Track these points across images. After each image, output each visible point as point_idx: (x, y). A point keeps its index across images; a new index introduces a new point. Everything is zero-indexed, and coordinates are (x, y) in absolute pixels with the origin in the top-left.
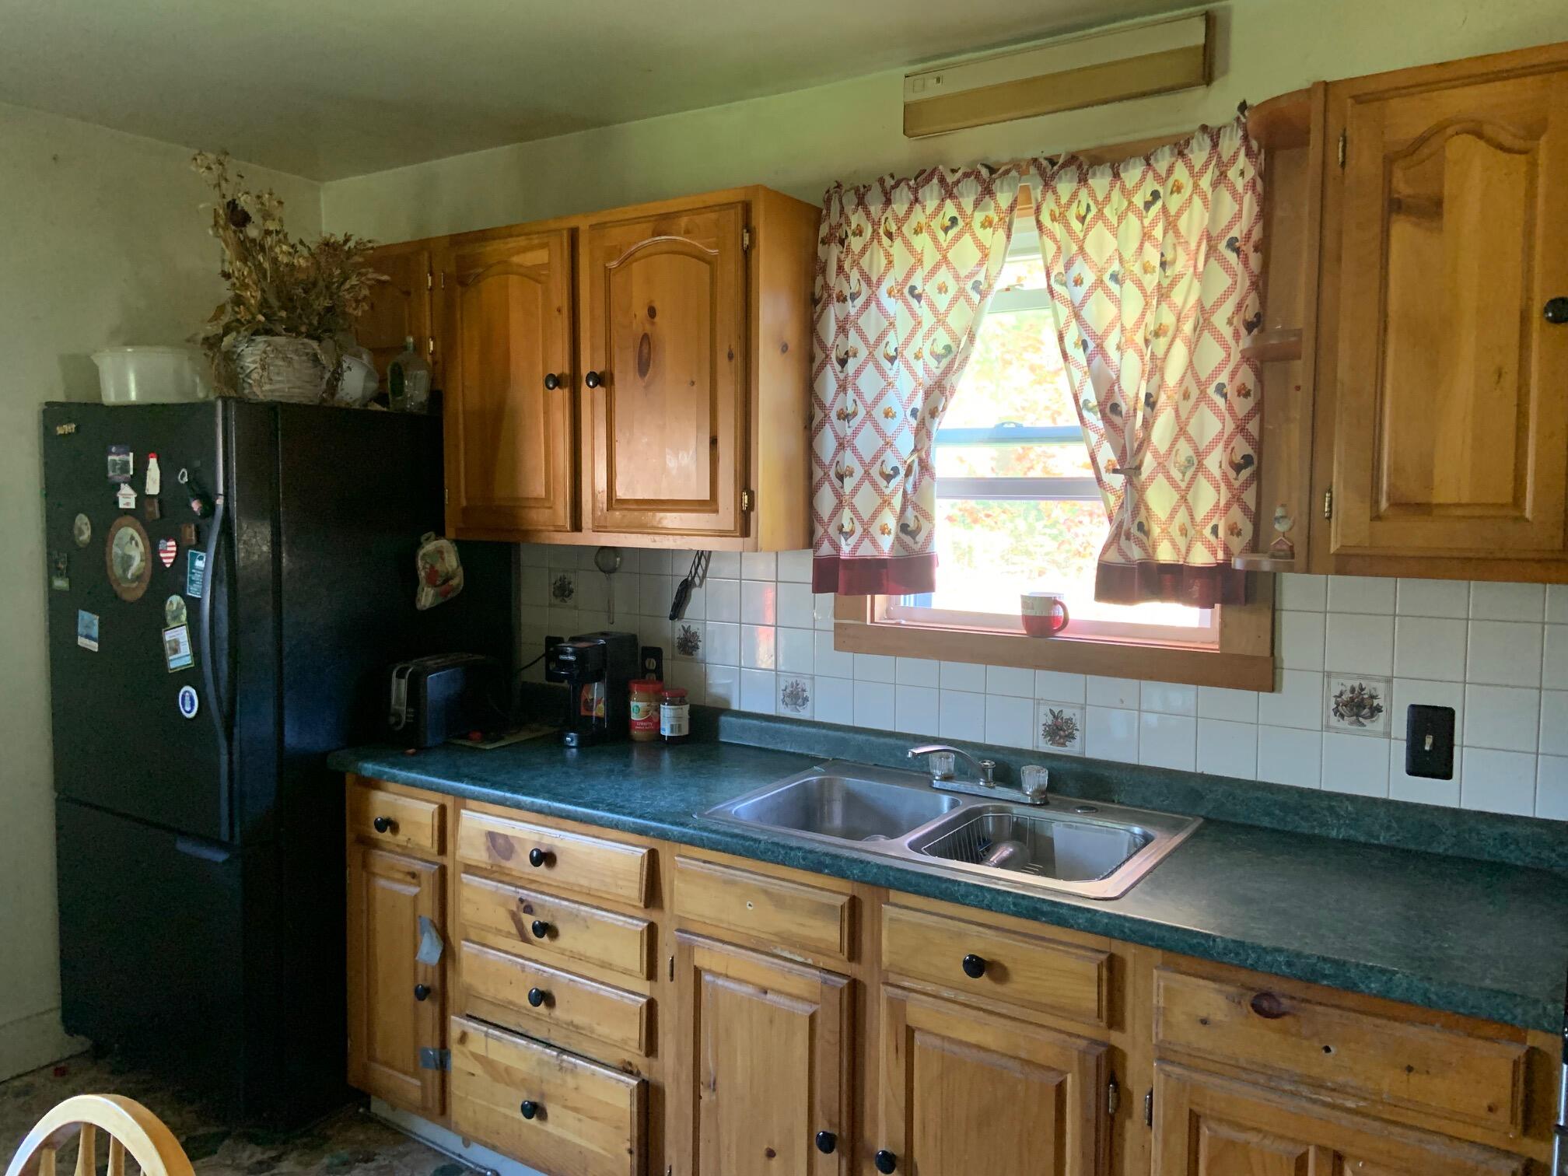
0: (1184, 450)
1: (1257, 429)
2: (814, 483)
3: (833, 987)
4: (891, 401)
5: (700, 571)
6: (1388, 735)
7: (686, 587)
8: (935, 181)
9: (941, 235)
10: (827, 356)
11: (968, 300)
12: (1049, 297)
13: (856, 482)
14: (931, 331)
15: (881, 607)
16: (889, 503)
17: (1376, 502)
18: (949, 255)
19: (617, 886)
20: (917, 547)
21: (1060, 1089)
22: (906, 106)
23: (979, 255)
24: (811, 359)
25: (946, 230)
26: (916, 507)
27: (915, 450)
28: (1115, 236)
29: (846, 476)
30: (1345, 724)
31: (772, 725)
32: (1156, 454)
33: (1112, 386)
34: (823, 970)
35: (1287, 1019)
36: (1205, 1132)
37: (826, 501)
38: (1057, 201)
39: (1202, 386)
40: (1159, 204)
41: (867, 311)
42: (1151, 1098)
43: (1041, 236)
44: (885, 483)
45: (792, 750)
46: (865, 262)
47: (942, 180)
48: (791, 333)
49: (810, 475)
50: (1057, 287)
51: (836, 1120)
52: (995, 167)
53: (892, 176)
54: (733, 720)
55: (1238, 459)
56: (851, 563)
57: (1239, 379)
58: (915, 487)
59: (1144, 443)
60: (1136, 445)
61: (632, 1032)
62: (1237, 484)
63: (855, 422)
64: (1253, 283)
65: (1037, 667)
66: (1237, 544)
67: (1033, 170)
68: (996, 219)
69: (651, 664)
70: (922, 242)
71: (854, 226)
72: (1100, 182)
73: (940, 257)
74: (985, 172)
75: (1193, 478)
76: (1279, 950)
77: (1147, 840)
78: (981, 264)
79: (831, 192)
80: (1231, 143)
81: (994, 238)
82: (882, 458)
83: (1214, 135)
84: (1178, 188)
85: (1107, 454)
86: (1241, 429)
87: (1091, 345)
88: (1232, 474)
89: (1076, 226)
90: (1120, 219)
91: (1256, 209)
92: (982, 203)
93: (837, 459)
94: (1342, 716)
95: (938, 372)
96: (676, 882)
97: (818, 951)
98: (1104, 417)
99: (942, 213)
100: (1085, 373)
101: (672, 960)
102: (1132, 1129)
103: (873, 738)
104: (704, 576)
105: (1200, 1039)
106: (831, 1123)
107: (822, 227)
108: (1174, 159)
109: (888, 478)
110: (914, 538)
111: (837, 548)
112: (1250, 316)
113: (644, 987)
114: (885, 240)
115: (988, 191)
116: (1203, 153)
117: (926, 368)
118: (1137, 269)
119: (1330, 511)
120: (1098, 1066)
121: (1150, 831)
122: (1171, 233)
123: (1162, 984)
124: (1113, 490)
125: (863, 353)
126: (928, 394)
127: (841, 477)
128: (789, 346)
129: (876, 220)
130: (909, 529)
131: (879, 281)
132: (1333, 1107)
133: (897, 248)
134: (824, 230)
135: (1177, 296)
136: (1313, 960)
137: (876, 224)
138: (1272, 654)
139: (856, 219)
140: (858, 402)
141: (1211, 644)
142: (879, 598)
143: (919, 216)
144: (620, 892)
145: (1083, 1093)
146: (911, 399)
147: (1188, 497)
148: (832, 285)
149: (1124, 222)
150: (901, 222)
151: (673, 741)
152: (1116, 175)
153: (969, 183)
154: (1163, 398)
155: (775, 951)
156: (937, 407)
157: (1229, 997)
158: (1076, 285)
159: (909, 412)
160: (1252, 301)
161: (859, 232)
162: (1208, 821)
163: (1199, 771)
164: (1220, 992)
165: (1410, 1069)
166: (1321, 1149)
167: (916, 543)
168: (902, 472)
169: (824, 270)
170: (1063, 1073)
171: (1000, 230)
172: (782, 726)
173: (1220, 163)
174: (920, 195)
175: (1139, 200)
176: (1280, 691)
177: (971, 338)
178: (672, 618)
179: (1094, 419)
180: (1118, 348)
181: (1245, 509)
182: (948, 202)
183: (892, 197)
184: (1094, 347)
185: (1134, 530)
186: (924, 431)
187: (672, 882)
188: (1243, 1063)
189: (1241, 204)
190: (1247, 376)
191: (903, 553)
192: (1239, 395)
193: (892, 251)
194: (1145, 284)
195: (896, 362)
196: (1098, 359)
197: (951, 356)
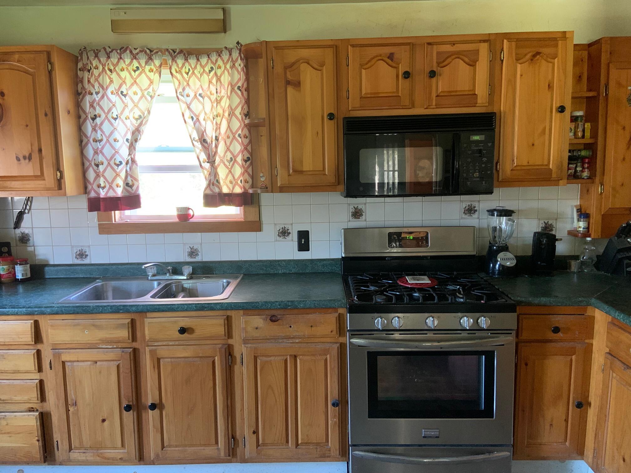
0: (229, 155)
1: (250, 148)
2: (85, 168)
3: (126, 353)
4: (116, 135)
5: (28, 207)
6: (292, 240)
7: (21, 215)
8: (128, 52)
9: (133, 73)
10: (87, 116)
11: (146, 98)
12: (178, 100)
13: (105, 167)
14: (132, 110)
15: (118, 216)
16: (119, 175)
17: (289, 171)
18: (137, 81)
19: (19, 338)
20: (133, 192)
21: (214, 363)
22: (112, 21)
23: (149, 82)
24: (79, 117)
25: (135, 71)
26: (131, 176)
27: (129, 154)
28: (199, 80)
29: (100, 165)
30: (281, 239)
31: (72, 268)
32: (220, 157)
33: (203, 133)
34: (121, 348)
35: (279, 321)
36: (259, 361)
37: (91, 175)
38: (178, 65)
39: (234, 134)
40: (213, 72)
41: (103, 99)
42: (242, 356)
43: (172, 78)
44: (117, 167)
45: (83, 276)
46: (100, 79)
47: (131, 52)
48: (71, 107)
49: (83, 164)
50: (180, 97)
51: (131, 400)
52: (152, 50)
53: (109, 47)
54: (52, 268)
55: (246, 158)
56: (105, 199)
57: (244, 132)
58: (130, 169)
59: (216, 153)
60: (213, 154)
61: (34, 395)
62: (246, 166)
63: (102, 143)
64: (245, 102)
65: (183, 232)
66: (247, 186)
67: (167, 53)
68: (155, 70)
69: (5, 249)
70: (124, 74)
71: (94, 65)
72: (193, 61)
73: (133, 81)
74: (148, 51)
75: (233, 164)
76: (277, 302)
77: (228, 283)
78: (150, 85)
79: (82, 50)
80: (235, 54)
81: (154, 76)
82: (115, 158)
83: (230, 51)
84: (219, 67)
85: (203, 156)
86: (246, 149)
87: (195, 118)
88: (244, 163)
89: (185, 75)
90: (201, 75)
91: (244, 77)
92: (149, 63)
93: (94, 158)
94: (280, 236)
95: (137, 125)
96: (49, 331)
97: (119, 342)
98: (201, 143)
99: (132, 64)
100: (193, 128)
101: (51, 361)
102: (237, 368)
103: (120, 266)
104: (30, 209)
105: (256, 334)
106: (129, 402)
107: (79, 64)
108: (217, 57)
109: (118, 165)
110: (131, 188)
111: (98, 194)
112: (246, 112)
113: (37, 376)
114: (108, 72)
115: (150, 58)
116: (226, 56)
117: (131, 124)
118: (208, 93)
119: (277, 174)
120: (225, 351)
121: (229, 280)
122: (219, 82)
123: (244, 320)
124: (206, 169)
125: (103, 116)
126: (133, 133)
127: (97, 166)
128: (70, 112)
129: (104, 64)
130: (129, 185)
131: (107, 88)
132: (293, 343)
133: (114, 76)
134: (80, 65)
135: (223, 103)
136: (286, 302)
137: (104, 66)
138: (260, 220)
139: (95, 62)
140: (103, 135)
141: (241, 218)
142: (117, 212)
143: (122, 64)
144: (21, 340)
145: (221, 361)
146: (125, 135)
147: (232, 171)
148: (86, 88)
149: (203, 76)
150: (115, 66)
151: (23, 281)
152: (198, 60)
153: (142, 55)
154: (220, 138)
155: (99, 347)
156: (137, 138)
157: (264, 319)
158: (187, 96)
159: (125, 140)
160: (246, 107)
161: (97, 68)
162: (245, 275)
163: (240, 260)
164: (261, 318)
165: (312, 326)
166: (290, 355)
167: (132, 190)
168: (124, 163)
169: (82, 81)
170: (214, 357)
171: (157, 74)
172: (77, 267)
173: (232, 60)
174: (122, 56)
175: (207, 69)
176: (263, 231)
177: (149, 112)
178: (15, 228)
179: (198, 145)
180: (204, 120)
181: (249, 174)
182: (134, 60)
183: (110, 56)
184: (195, 119)
185: (215, 182)
186: (132, 147)
187: (47, 331)
188: (268, 337)
189: (240, 75)
190: (246, 132)
191: (127, 194)
192: (244, 138)
193: (112, 76)
194: (211, 99)
195: (117, 120)
196: (197, 123)
197: (142, 119)
